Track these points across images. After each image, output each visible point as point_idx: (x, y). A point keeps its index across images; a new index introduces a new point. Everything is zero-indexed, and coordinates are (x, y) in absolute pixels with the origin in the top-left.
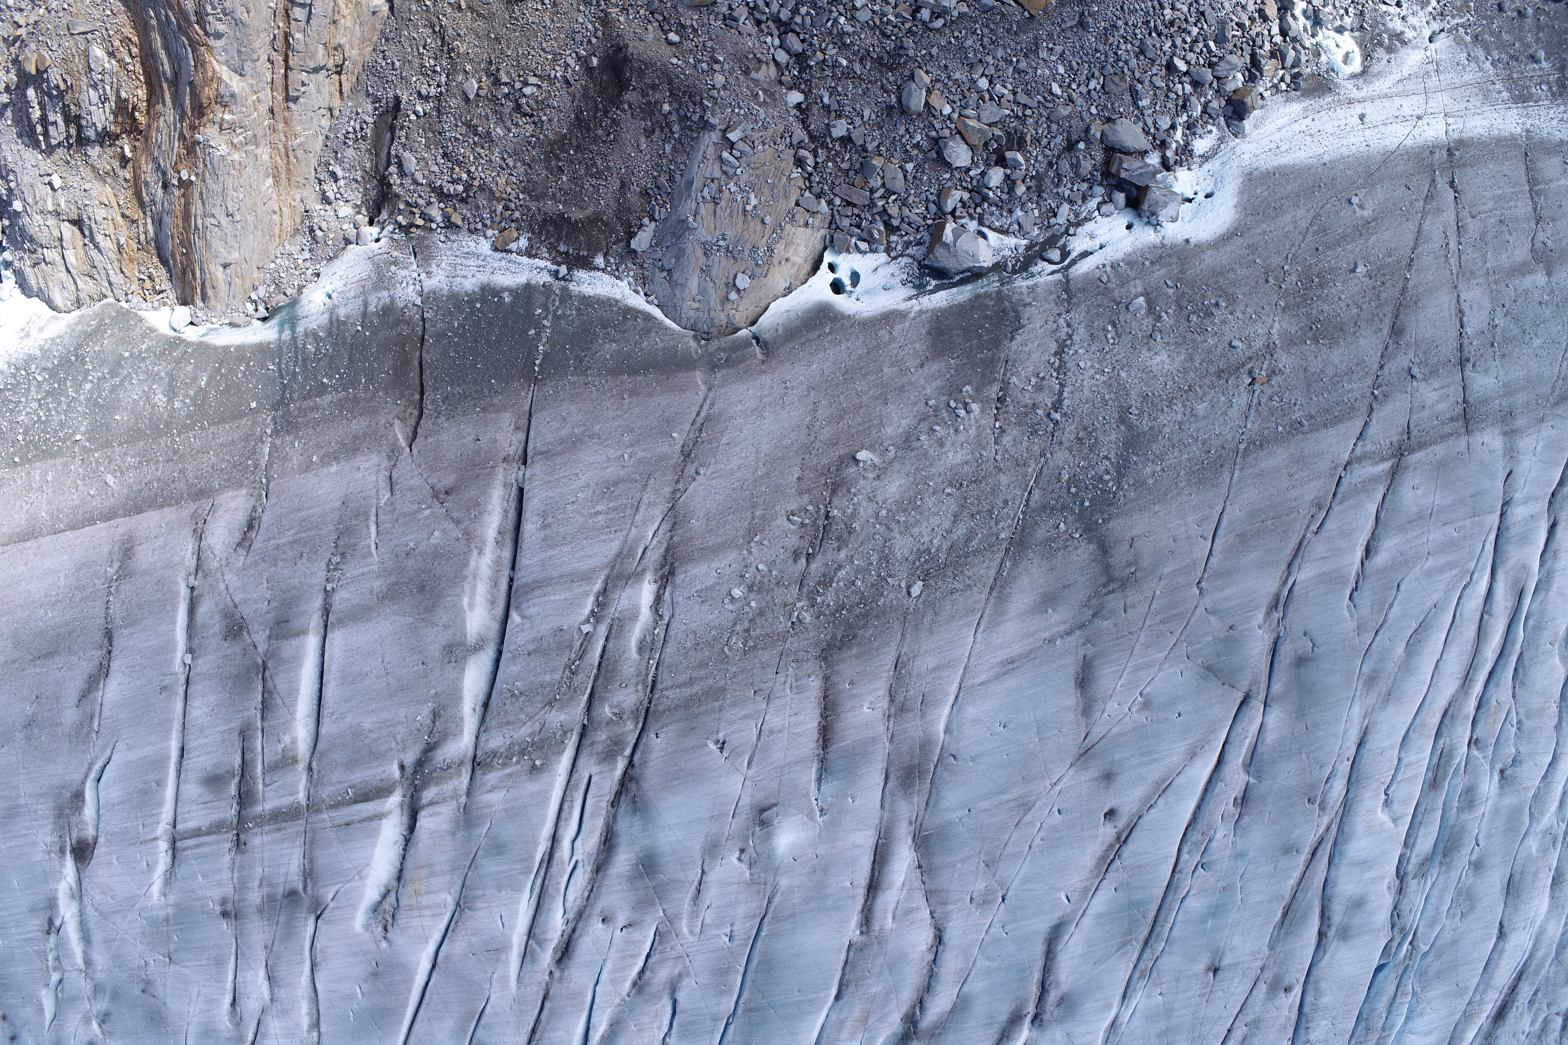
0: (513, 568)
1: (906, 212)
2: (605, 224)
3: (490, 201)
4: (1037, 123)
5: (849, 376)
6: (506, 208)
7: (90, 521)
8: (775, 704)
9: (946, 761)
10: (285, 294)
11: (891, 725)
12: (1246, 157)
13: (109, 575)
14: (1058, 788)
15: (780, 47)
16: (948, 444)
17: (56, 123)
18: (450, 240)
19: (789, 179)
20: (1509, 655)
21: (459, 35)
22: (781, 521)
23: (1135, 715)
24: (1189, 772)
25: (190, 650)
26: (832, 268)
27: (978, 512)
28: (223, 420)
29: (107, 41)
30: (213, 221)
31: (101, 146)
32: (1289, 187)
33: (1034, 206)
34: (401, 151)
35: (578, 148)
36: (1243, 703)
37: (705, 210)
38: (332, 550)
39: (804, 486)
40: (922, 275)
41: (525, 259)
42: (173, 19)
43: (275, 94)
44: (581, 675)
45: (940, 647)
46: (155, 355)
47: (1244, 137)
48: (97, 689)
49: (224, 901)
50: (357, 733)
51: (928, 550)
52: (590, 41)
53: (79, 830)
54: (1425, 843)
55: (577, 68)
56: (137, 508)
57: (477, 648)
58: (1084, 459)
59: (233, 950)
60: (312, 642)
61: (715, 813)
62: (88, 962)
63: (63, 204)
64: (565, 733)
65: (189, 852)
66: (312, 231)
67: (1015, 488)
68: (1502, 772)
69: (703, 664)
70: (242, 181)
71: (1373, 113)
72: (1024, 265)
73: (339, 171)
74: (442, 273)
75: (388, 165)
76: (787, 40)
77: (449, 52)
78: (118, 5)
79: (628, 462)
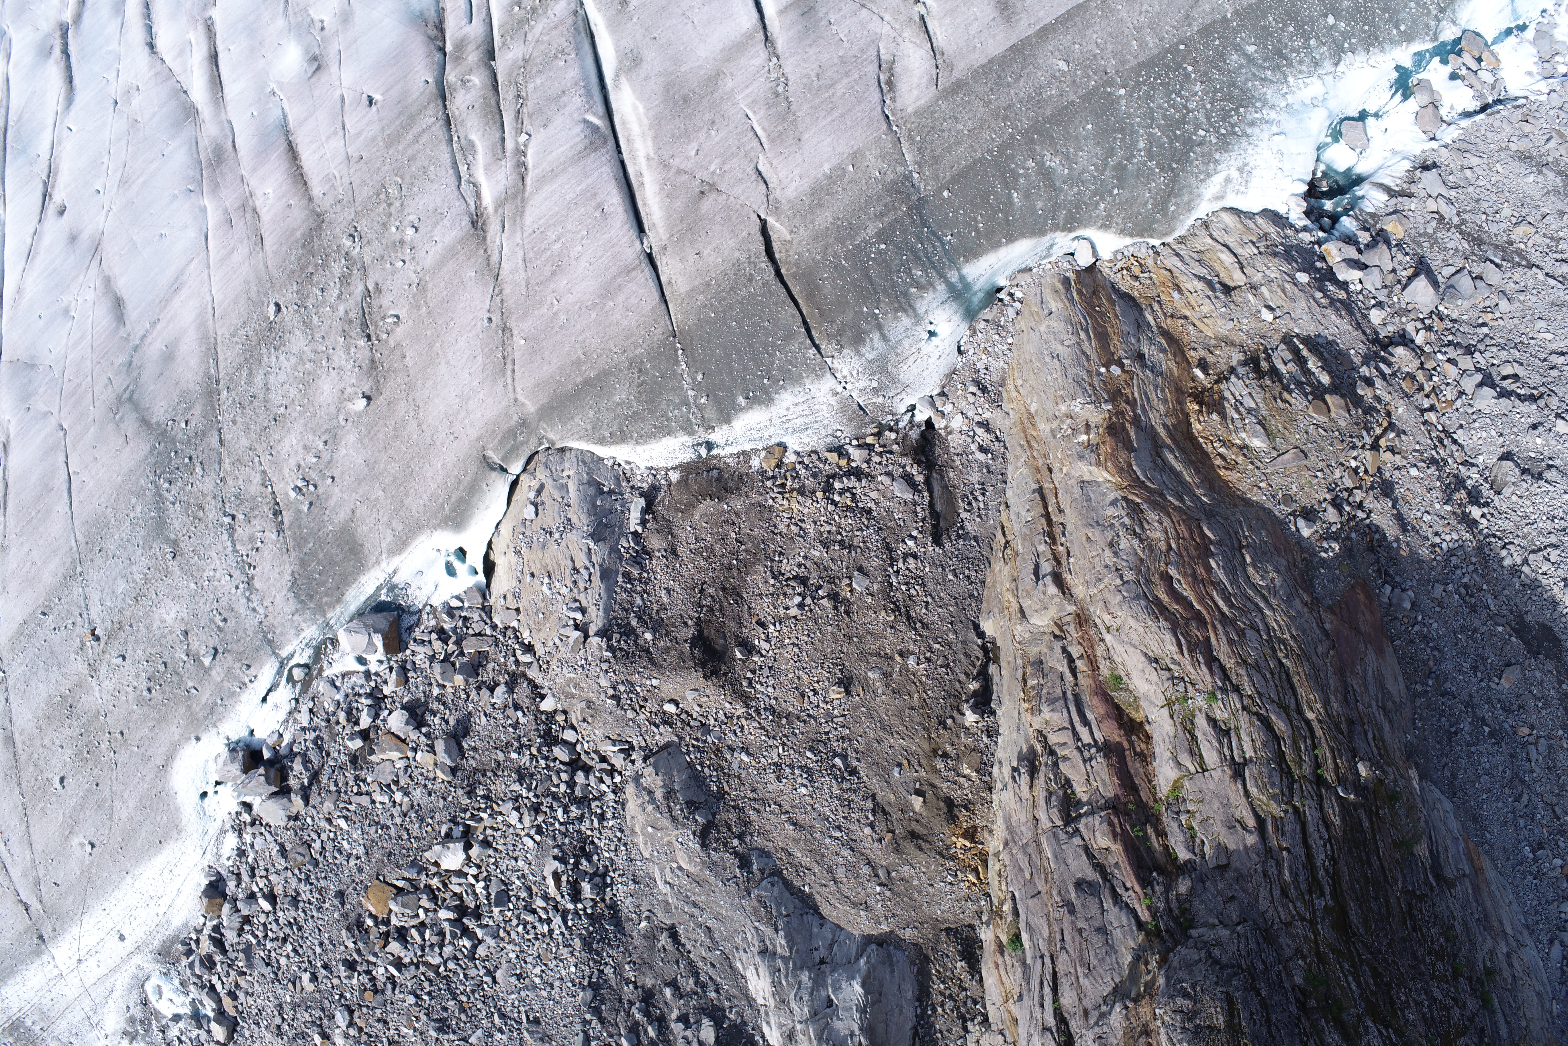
0: (622, 162)
1: (428, 651)
2: (678, 510)
3: (803, 486)
4: (347, 784)
6: (783, 485)
8: (342, 157)
10: (987, 321)
15: (573, 745)
16: (301, 451)
17: (1287, 364)
21: (892, 628)
26: (473, 570)
28: (972, 167)
29: (1253, 458)
30: (1069, 343)
31: (1230, 367)
33: (329, 711)
34: (917, 498)
35: (730, 568)
37: (582, 559)
40: (395, 600)
41: (748, 447)
42: (1172, 500)
43: (1051, 486)
47: (201, 869)
52: (753, 672)
55: (757, 643)
56: (1018, 50)
60: (773, 12)
63: (1252, 298)
64: (504, 44)
66: (984, 389)
70: (1052, 391)
72: (318, 652)
73: (980, 456)
74: (822, 400)
75: (928, 482)
76: (570, 753)
77: (898, 608)
78: (1255, 496)
79: (551, 298)
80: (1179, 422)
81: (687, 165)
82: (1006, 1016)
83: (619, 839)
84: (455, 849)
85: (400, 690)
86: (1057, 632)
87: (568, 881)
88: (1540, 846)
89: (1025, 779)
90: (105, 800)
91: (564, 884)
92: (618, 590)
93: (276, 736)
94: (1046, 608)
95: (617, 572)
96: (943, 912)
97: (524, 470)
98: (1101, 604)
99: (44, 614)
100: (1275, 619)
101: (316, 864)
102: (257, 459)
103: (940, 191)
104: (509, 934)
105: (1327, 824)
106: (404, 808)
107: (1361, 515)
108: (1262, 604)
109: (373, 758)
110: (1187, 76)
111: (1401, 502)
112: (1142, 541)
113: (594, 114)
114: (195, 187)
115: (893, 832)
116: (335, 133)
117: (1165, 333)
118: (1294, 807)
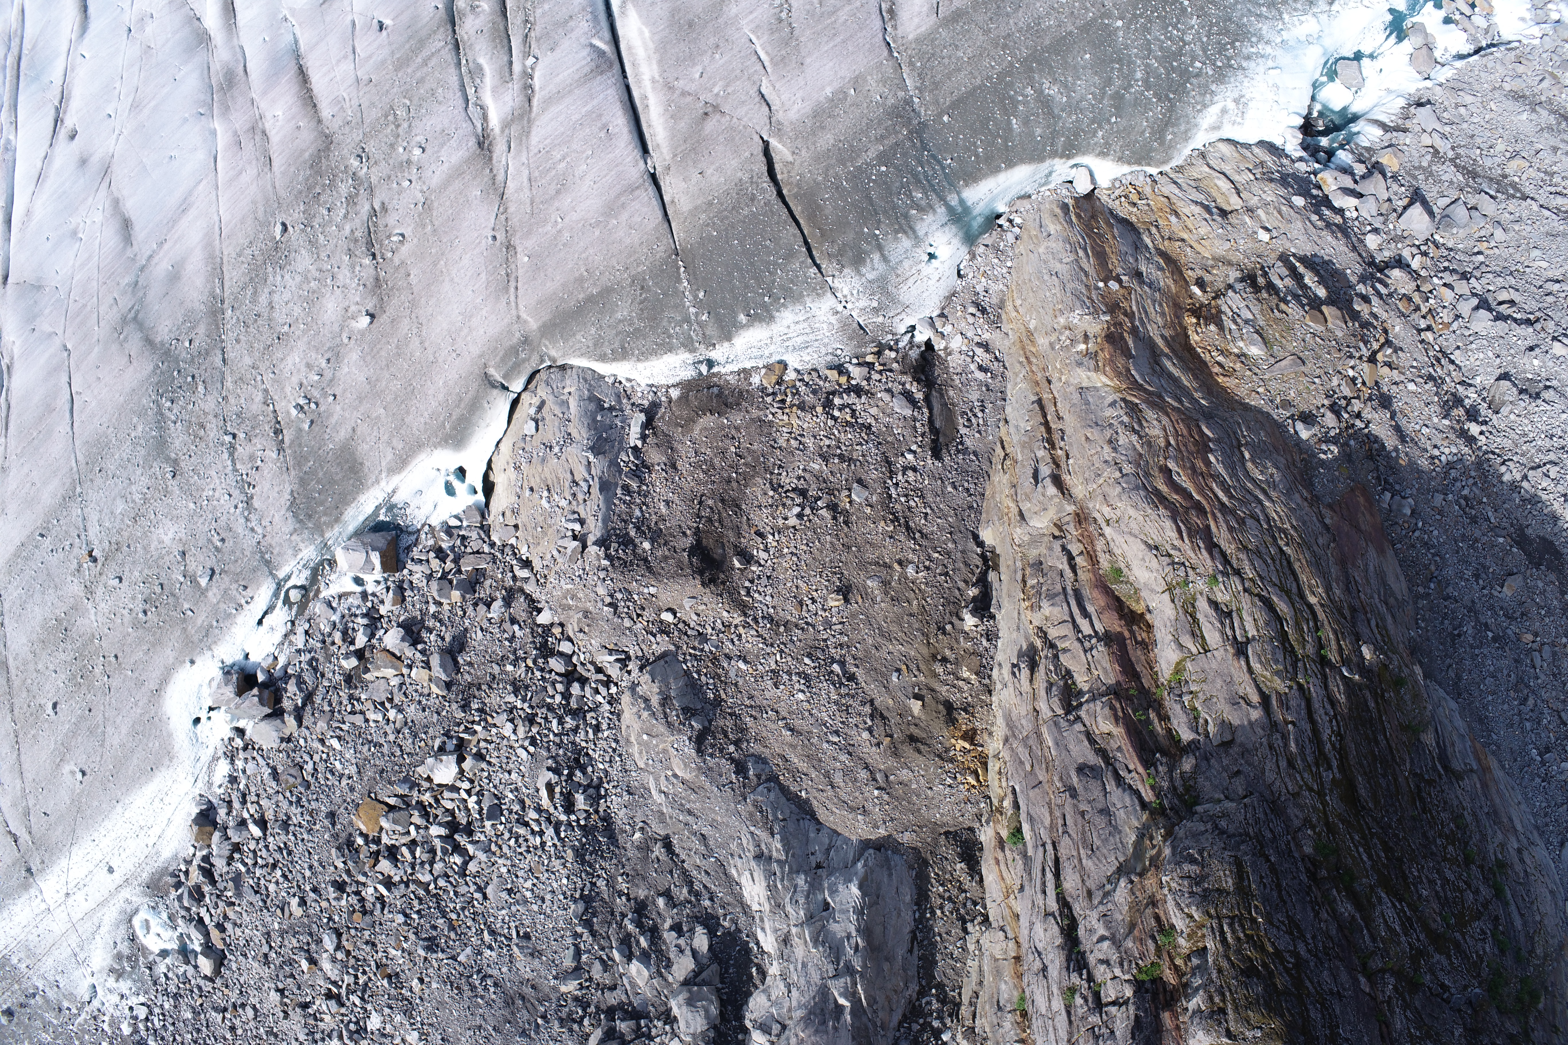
1: (426, 570)
2: (678, 425)
3: (803, 402)
4: (340, 704)
6: (783, 401)
8: (351, 80)
10: (986, 246)
15: (570, 656)
16: (303, 369)
17: (1283, 279)
21: (891, 537)
26: (472, 490)
28: (972, 93)
29: (1251, 365)
30: (1066, 260)
31: (1228, 284)
33: (325, 632)
34: (916, 414)
35: (729, 481)
37: (581, 472)
39: (402, 271)
40: (394, 520)
41: (748, 365)
42: (1169, 400)
43: (1050, 395)
47: (192, 797)
52: (752, 582)
55: (755, 553)
63: (1248, 220)
66: (983, 311)
70: (1052, 306)
72: (316, 573)
73: (980, 375)
74: (822, 318)
75: (927, 399)
76: (566, 665)
77: (897, 519)
78: (1254, 401)
79: (555, 217)
80: (1177, 335)
81: (691, 87)
82: (1007, 912)
83: (614, 750)
84: (448, 762)
85: (396, 609)
86: (1057, 533)
87: (561, 793)
88: (1548, 750)
89: (1025, 673)
90: (97, 726)
91: (557, 796)
92: (616, 502)
93: (271, 658)
94: (1045, 510)
95: (616, 485)
96: (942, 815)
97: (525, 389)
98: (1101, 497)
99: (42, 536)
100: (1275, 510)
101: (308, 786)
102: (259, 378)
103: (940, 115)
104: (500, 848)
105: (1333, 702)
106: (398, 725)
107: (1359, 424)
108: (1261, 497)
109: (368, 676)
110: (1184, 10)
111: (1399, 415)
112: (1141, 437)
113: (601, 39)
114: (206, 110)
115: (891, 736)
116: (345, 57)
117: (1163, 254)
118: (1298, 683)
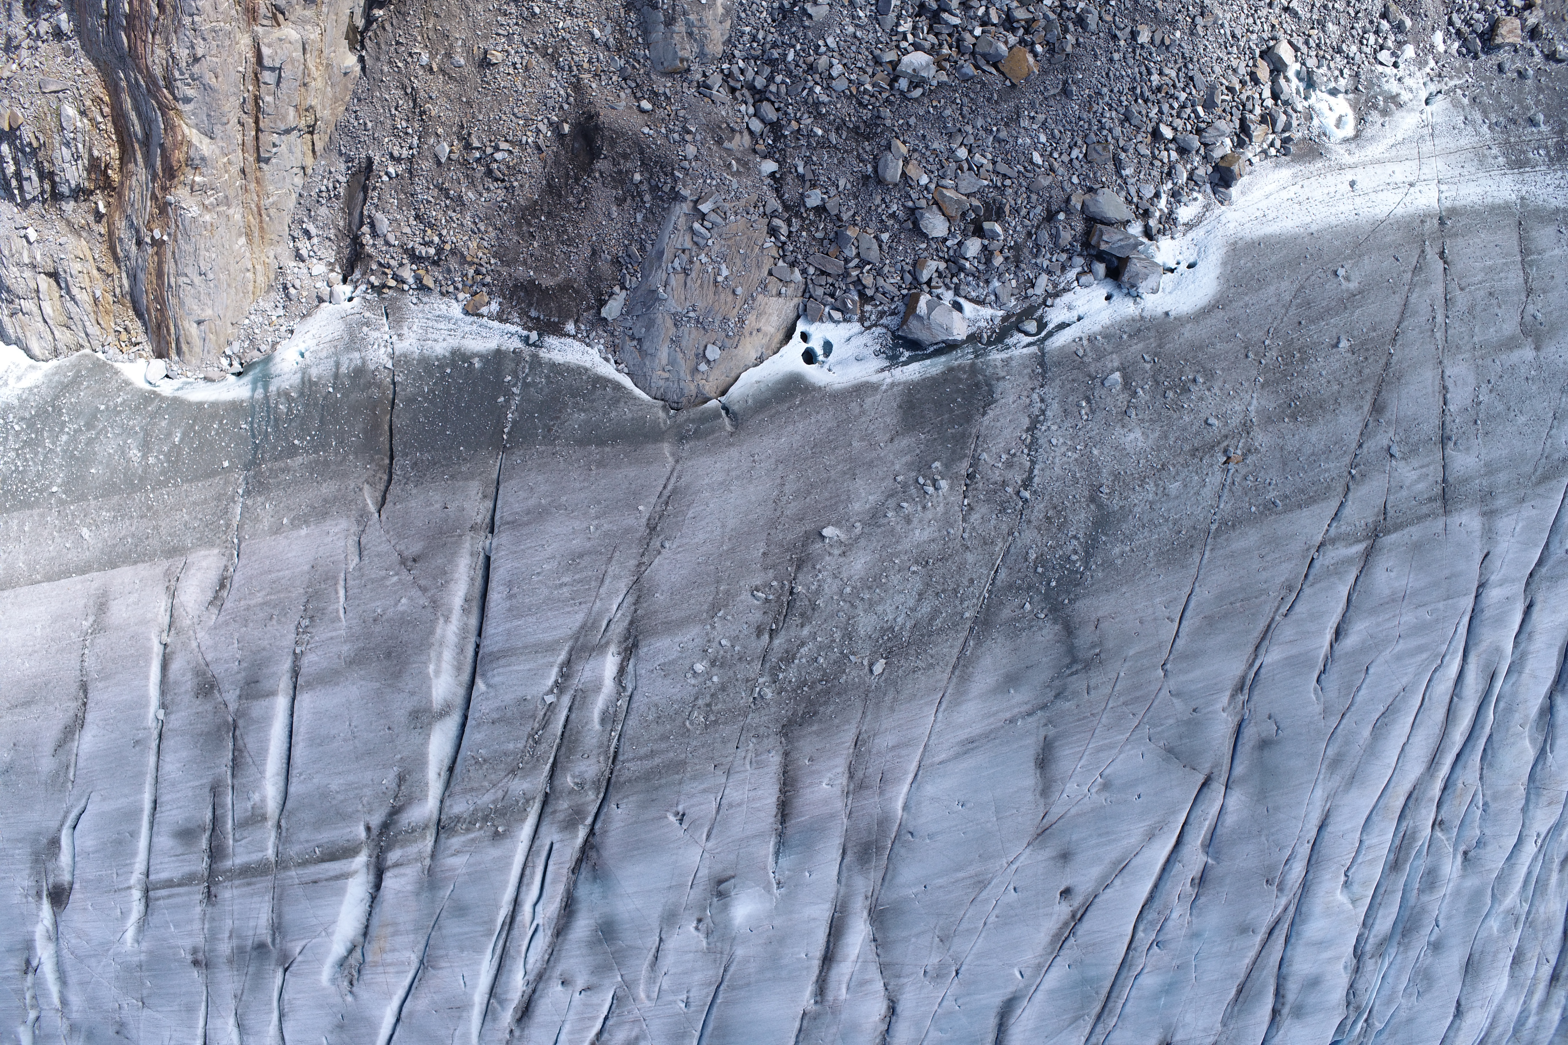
0: (479, 635)
1: (881, 281)
2: (576, 291)
3: (461, 264)
4: (1016, 193)
5: (818, 450)
6: (477, 272)
7: (65, 573)
8: (735, 778)
9: (903, 838)
10: (259, 350)
11: (850, 802)
12: (1231, 226)
13: (84, 628)
14: (1014, 867)
15: (755, 115)
16: (915, 521)
17: (30, 178)
18: (421, 302)
19: (762, 248)
20: (1478, 738)
21: (431, 98)
22: (745, 596)
23: (1095, 796)
24: (1147, 854)
25: (163, 706)
26: (805, 337)
27: (944, 591)
28: (196, 478)
29: (78, 100)
30: (186, 280)
31: (76, 201)
32: (1273, 258)
33: (1012, 276)
34: (374, 212)
35: (549, 215)
36: (1204, 785)
37: (676, 281)
38: (301, 613)
39: (769, 561)
40: (896, 346)
41: (496, 324)
42: (142, 83)
43: (246, 155)
44: (544, 745)
45: (900, 726)
46: (130, 408)
47: (1231, 204)
48: (73, 740)
49: (195, 951)
50: (324, 794)
51: (892, 629)
52: (561, 107)
53: (56, 876)
54: (1384, 923)
55: (549, 134)
56: (111, 563)
57: (443, 714)
58: (1052, 538)
59: (204, 998)
60: (281, 703)
61: (674, 883)
62: (64, 1002)
63: (39, 258)
64: (527, 801)
65: (161, 902)
66: (285, 288)
67: (981, 566)
68: (1465, 853)
69: (664, 738)
70: (214, 241)
71: (1364, 179)
72: (999, 337)
73: (312, 229)
74: (413, 336)
75: (361, 224)
76: (761, 109)
77: (421, 113)
78: (88, 65)
79: (594, 534)
80: (126, 163)
81: (415, 592)
83: (745, 11)
85: (925, 258)
86: (279, 15)
90: (1299, 307)
93: (1084, 282)
94: (281, 40)
95: (649, 255)
97: (707, 398)
98: (221, 10)
99: (1275, 504)
101: (1084, 136)
103: (229, 470)
106: (959, 139)
109: (977, 204)
112: (171, 50)
114: (906, 836)
116: (731, 806)
117: (116, 259)
